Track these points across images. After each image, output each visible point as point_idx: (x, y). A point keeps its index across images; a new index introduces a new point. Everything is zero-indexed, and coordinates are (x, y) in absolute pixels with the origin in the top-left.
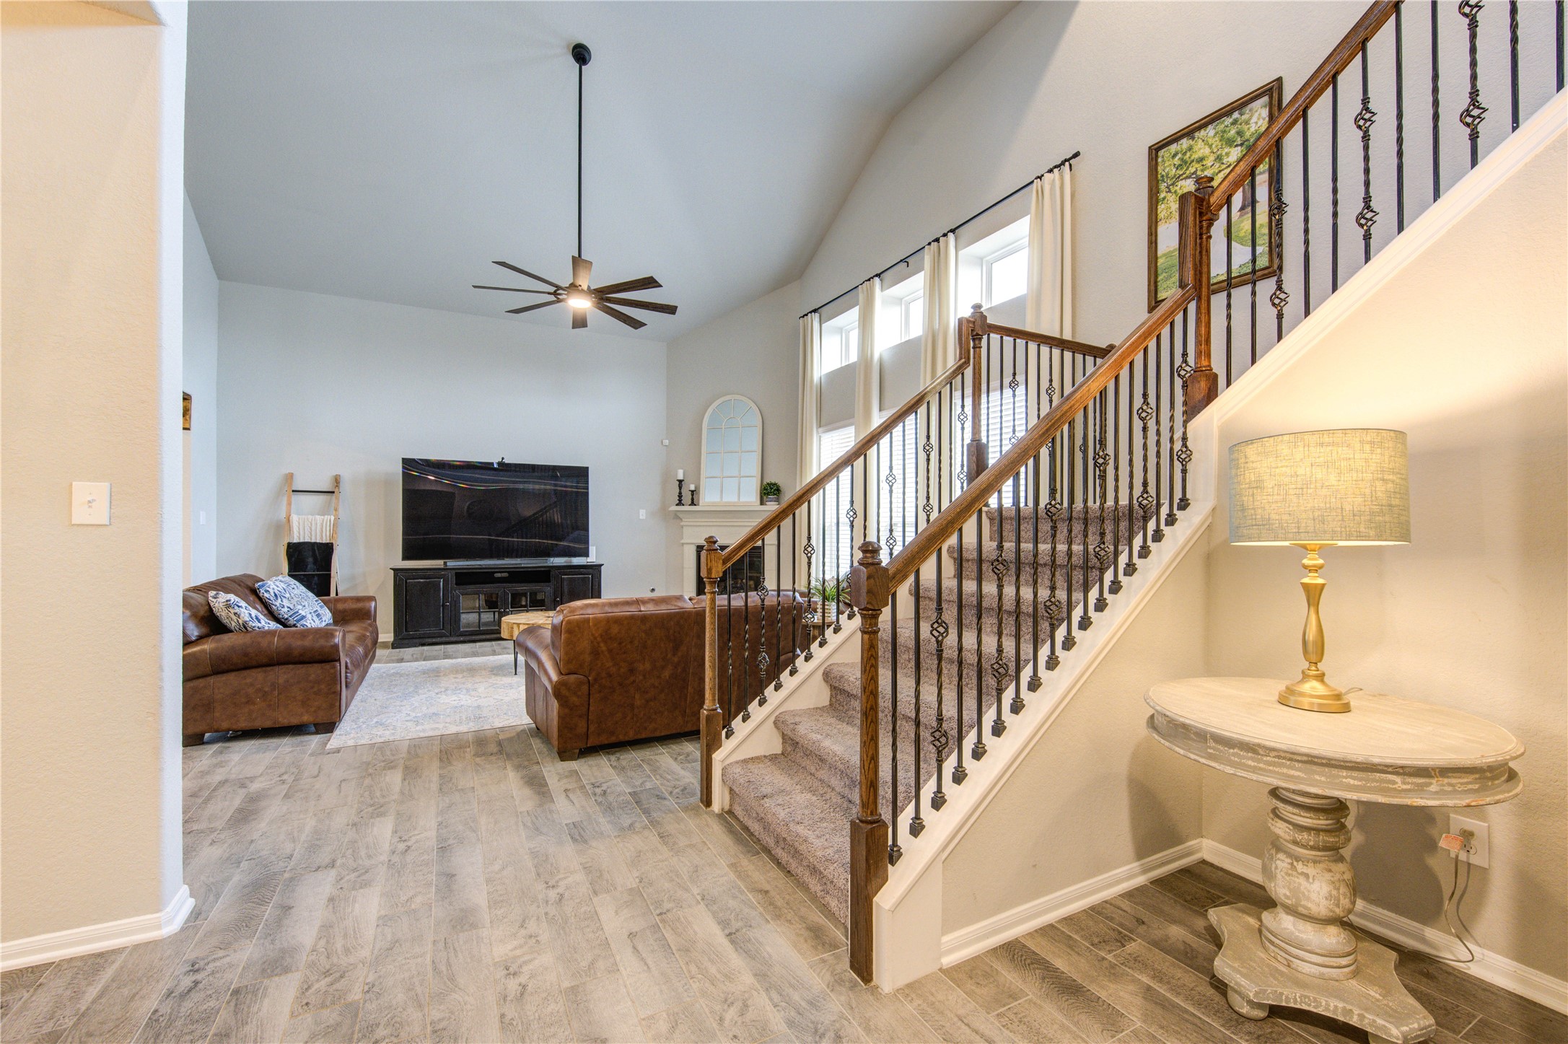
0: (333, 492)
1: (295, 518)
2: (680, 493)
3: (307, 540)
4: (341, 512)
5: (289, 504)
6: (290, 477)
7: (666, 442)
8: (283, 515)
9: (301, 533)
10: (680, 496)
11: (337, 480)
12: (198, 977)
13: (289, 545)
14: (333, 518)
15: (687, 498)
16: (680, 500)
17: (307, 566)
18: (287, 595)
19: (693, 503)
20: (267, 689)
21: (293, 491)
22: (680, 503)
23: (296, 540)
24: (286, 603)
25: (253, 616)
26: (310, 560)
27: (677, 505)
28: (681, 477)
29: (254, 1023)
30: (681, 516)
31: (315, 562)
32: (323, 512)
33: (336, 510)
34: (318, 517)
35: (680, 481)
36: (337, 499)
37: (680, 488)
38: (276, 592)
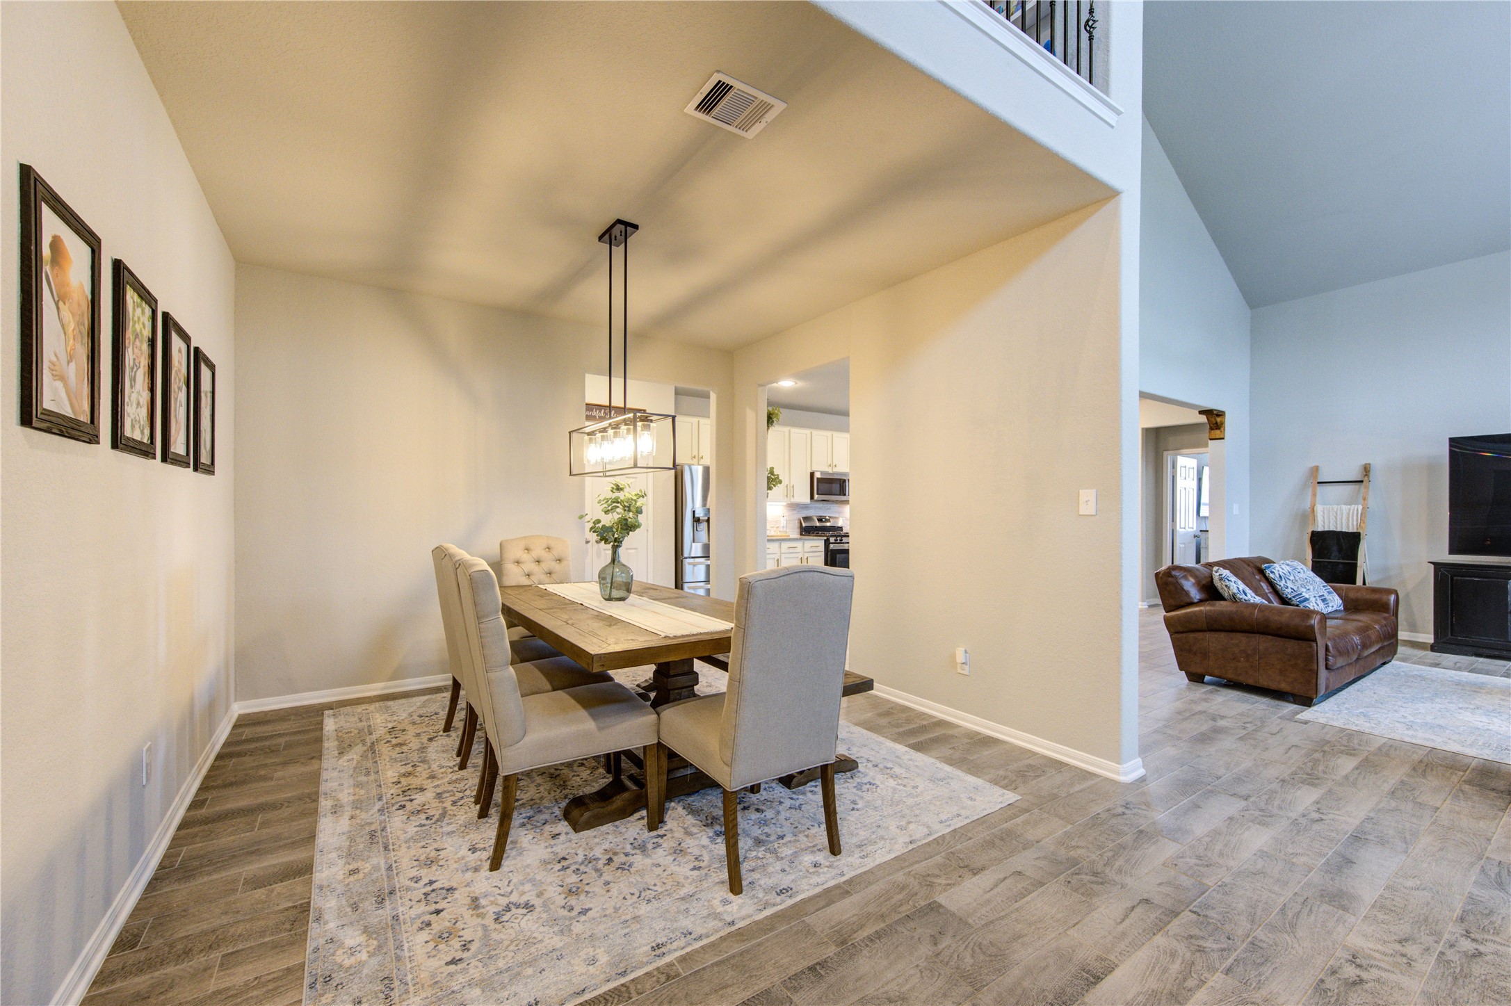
0: (1362, 481)
1: (1319, 508)
3: (1332, 529)
4: (1371, 502)
5: (1314, 495)
6: (1316, 470)
8: (1308, 505)
9: (1326, 521)
11: (1367, 470)
12: (1127, 811)
13: (1313, 532)
14: (1360, 507)
17: (1331, 555)
18: (1292, 578)
20: (1249, 652)
21: (1318, 483)
23: (1320, 529)
24: (1289, 584)
25: (1241, 589)
26: (1335, 548)
29: (1141, 853)
31: (1340, 551)
32: (1350, 502)
33: (1364, 499)
34: (1344, 507)
36: (1367, 488)
38: (1281, 574)
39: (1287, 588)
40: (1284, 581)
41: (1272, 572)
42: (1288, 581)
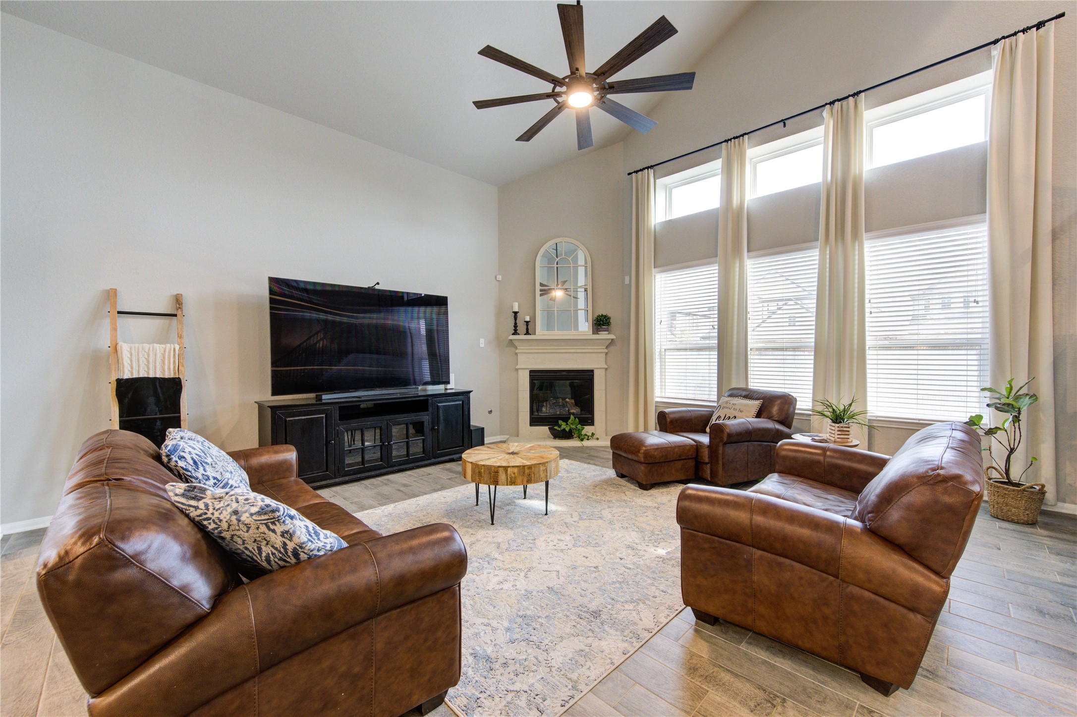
0: (175, 315)
1: (125, 349)
2: (516, 324)
3: (143, 374)
4: (186, 341)
5: (114, 329)
6: (111, 295)
7: (500, 278)
8: (105, 343)
9: (135, 366)
10: (516, 326)
11: (178, 301)
13: (120, 382)
14: (177, 347)
15: (522, 328)
16: (516, 330)
17: (146, 410)
19: (527, 333)
21: (119, 313)
22: (515, 332)
23: (127, 375)
26: (151, 400)
27: (513, 334)
28: (516, 309)
30: (516, 344)
31: (158, 402)
32: (163, 339)
33: (180, 337)
34: (157, 346)
35: (516, 313)
36: (181, 323)
37: (516, 319)
38: (195, 456)
39: (208, 479)
40: (201, 468)
41: (181, 458)
42: (207, 467)
